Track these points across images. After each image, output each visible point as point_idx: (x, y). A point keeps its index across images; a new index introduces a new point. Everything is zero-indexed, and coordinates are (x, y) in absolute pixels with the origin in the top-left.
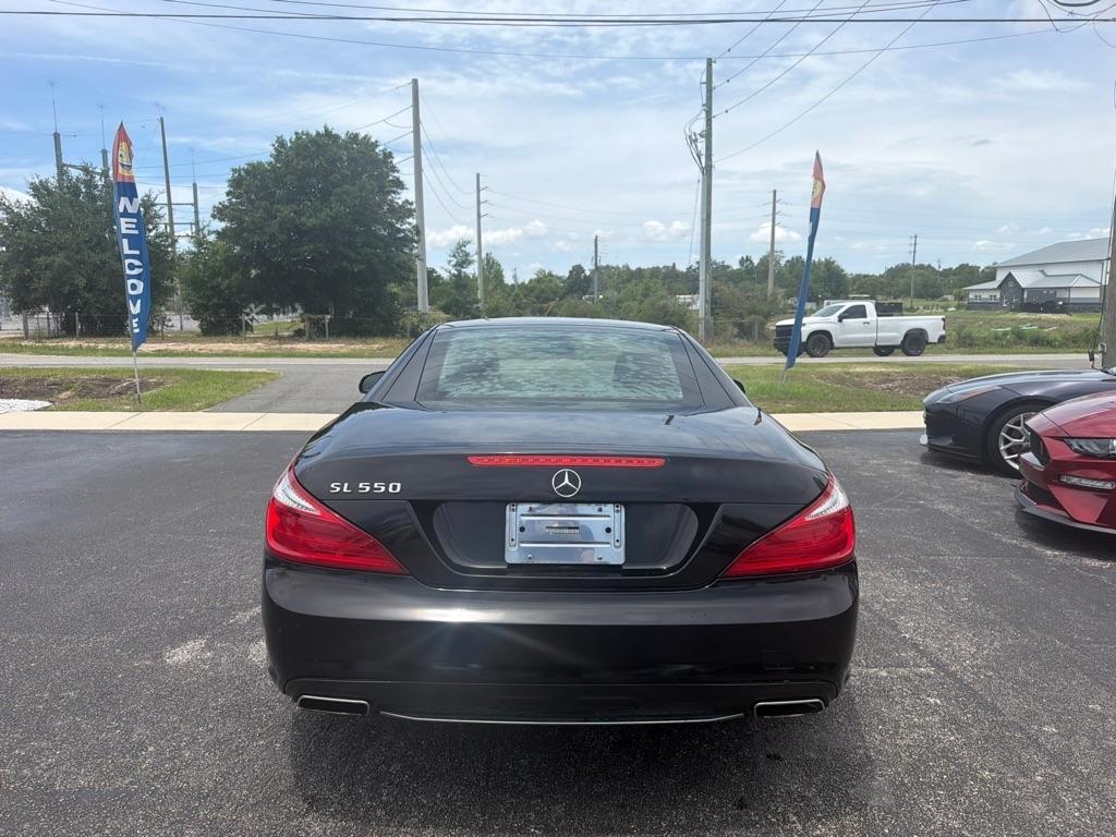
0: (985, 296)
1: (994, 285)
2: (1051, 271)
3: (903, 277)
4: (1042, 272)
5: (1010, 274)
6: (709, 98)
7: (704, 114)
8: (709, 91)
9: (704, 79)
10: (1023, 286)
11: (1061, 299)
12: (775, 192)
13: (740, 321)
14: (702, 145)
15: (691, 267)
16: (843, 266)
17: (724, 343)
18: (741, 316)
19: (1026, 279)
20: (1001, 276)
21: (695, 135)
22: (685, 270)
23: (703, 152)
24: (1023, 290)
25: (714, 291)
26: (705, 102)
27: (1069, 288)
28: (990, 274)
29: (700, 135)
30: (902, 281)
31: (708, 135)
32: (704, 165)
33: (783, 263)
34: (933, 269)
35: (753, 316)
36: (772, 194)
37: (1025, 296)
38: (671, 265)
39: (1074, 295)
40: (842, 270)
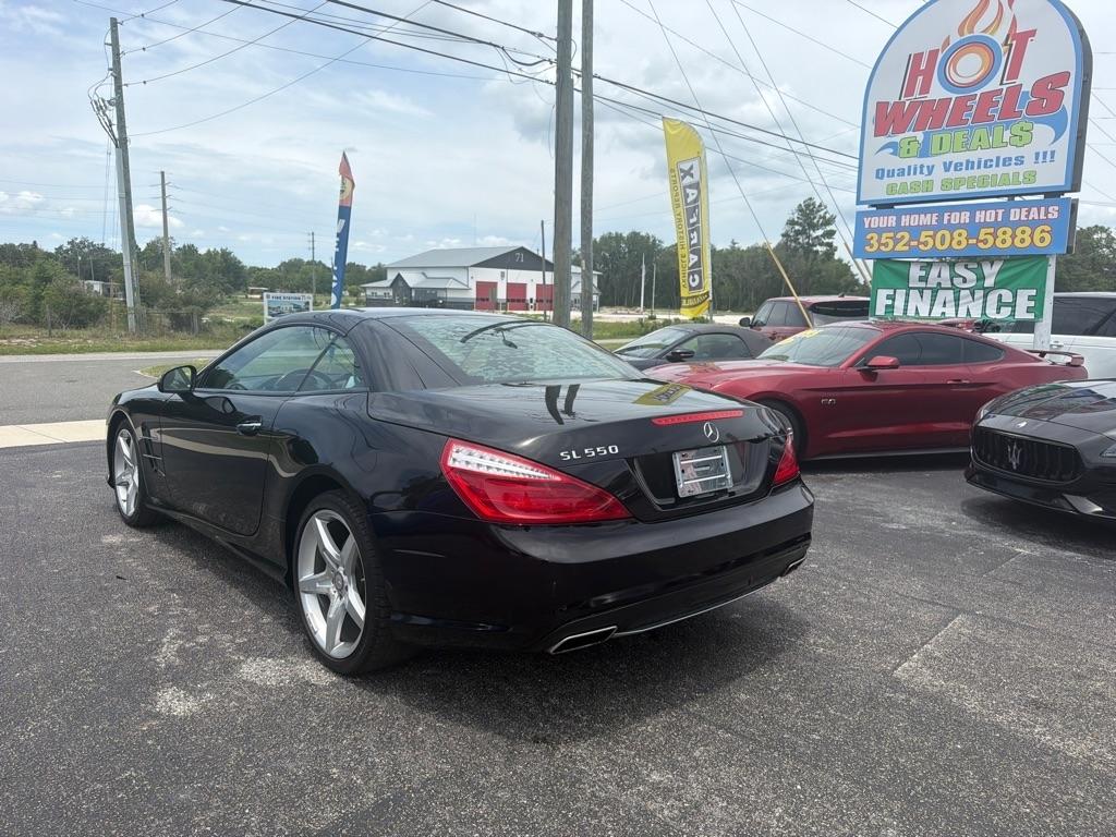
0: (380, 293)
1: (386, 283)
2: (431, 274)
3: (298, 272)
4: (424, 274)
5: (399, 275)
6: (117, 62)
7: (111, 80)
8: (117, 55)
9: (109, 41)
10: (411, 285)
11: (440, 298)
12: (163, 173)
13: (175, 311)
14: (112, 113)
15: (61, 247)
16: (239, 258)
17: (162, 335)
18: (174, 305)
19: (413, 279)
20: (391, 276)
21: (103, 101)
22: (53, 251)
23: (115, 121)
24: (411, 289)
25: (141, 277)
26: (111, 66)
27: (445, 289)
28: (379, 273)
29: (109, 102)
30: (297, 276)
31: (119, 103)
32: (117, 136)
33: (174, 250)
34: (324, 266)
35: (191, 307)
36: (160, 176)
37: (413, 294)
38: (31, 243)
39: (450, 295)
40: (240, 262)
